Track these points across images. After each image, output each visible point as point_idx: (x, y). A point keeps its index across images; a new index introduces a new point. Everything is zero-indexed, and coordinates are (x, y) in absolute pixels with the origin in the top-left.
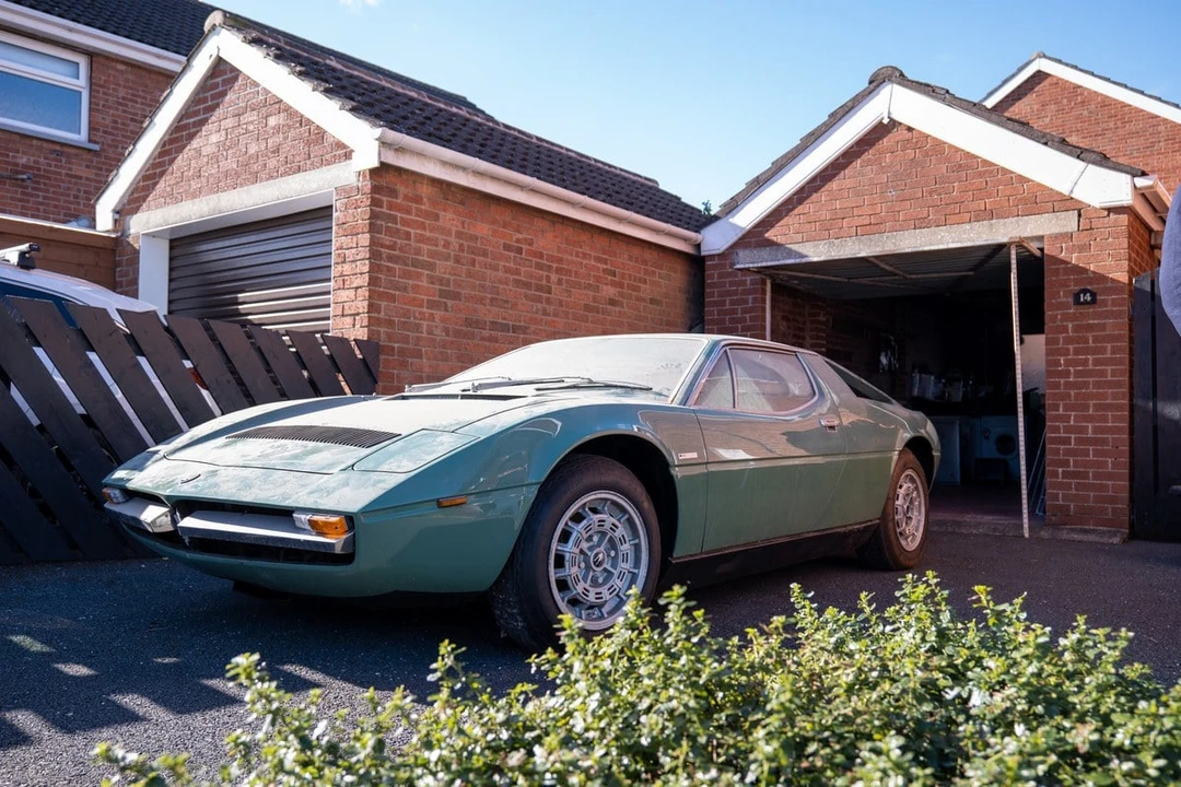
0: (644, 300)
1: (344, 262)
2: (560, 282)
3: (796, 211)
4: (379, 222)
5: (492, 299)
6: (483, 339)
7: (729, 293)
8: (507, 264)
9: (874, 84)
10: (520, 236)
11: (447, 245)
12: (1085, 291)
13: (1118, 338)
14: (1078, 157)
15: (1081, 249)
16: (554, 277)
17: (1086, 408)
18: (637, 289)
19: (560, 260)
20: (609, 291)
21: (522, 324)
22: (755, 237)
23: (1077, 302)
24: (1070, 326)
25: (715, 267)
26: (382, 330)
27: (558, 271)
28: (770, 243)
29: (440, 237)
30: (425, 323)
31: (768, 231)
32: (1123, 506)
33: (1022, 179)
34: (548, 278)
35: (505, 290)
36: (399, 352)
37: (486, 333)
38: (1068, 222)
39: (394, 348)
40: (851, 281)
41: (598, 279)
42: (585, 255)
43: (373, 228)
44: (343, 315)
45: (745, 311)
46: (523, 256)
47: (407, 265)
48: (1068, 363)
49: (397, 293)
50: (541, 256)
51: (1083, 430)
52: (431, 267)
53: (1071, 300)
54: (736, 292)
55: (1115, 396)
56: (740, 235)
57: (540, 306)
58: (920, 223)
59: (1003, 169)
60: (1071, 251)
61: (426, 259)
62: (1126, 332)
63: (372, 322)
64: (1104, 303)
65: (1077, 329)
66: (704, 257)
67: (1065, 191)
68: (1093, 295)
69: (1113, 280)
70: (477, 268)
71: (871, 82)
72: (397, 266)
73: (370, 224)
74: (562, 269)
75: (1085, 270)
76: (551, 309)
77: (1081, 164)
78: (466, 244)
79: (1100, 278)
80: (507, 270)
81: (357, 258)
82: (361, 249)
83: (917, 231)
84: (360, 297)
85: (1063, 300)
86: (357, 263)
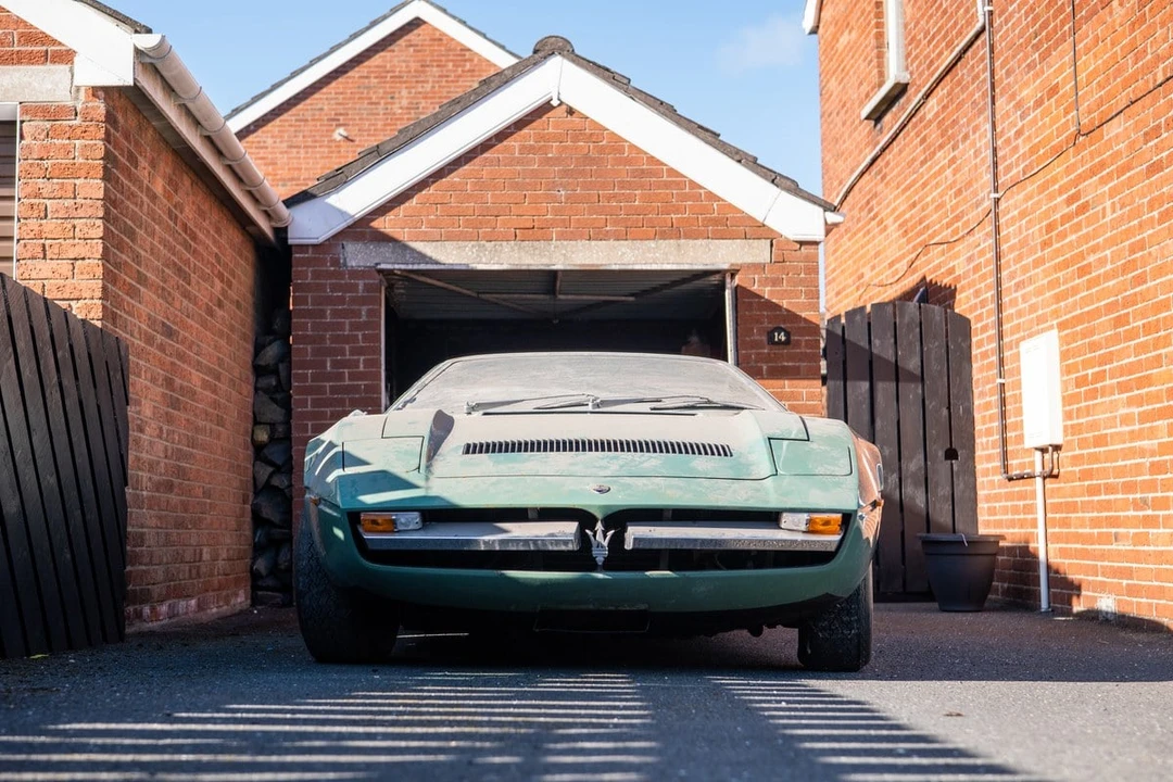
0: (233, 302)
1: (43, 217)
2: (195, 269)
4: (109, 166)
5: (162, 289)
6: (158, 347)
7: (330, 301)
8: (170, 239)
9: (541, 54)
11: (141, 205)
12: (779, 330)
14: (773, 181)
15: (776, 282)
16: (192, 262)
18: (230, 285)
19: (195, 237)
20: (218, 286)
21: (176, 327)
23: (771, 340)
24: (765, 367)
25: (307, 262)
27: (194, 253)
29: (138, 193)
30: (129, 319)
33: (713, 197)
34: (189, 262)
35: (168, 276)
37: (159, 338)
38: (759, 252)
40: (483, 296)
41: (212, 268)
43: (106, 175)
45: (355, 327)
46: (178, 227)
47: (121, 230)
49: (116, 272)
50: (186, 229)
52: (133, 236)
53: (764, 338)
54: (341, 300)
56: (343, 225)
57: (185, 302)
58: (599, 235)
59: (691, 182)
60: (763, 284)
61: (131, 223)
64: (798, 344)
65: (771, 371)
66: (291, 246)
67: (758, 216)
68: (788, 334)
69: (807, 320)
70: (156, 242)
71: (536, 52)
72: (117, 233)
74: (196, 251)
75: (777, 307)
76: (190, 307)
77: (776, 190)
78: (151, 205)
79: (793, 317)
80: (170, 248)
81: (74, 214)
82: (83, 201)
83: (593, 243)
84: (82, 273)
85: (757, 338)
86: (76, 222)
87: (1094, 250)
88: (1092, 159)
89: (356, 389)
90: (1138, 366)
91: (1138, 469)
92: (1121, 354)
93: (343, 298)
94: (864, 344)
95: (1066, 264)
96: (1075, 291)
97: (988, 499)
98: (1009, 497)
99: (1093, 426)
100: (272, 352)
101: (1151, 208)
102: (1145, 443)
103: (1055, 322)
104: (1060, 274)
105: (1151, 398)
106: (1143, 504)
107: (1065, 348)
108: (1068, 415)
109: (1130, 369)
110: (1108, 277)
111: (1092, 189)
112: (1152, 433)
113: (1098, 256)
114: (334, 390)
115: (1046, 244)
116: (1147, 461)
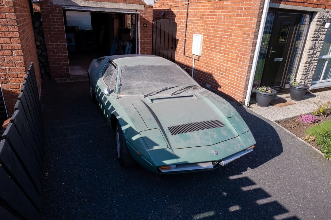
13: (150, 35)
23: (144, 26)
24: (142, 31)
38: (141, 8)
48: (142, 39)
53: (142, 25)
54: (53, 13)
55: (150, 47)
60: (143, 14)
64: (148, 27)
68: (147, 25)
69: (150, 22)
75: (145, 19)
81: (7, 24)
82: (10, 20)
84: (14, 42)
86: (8, 26)
87: (217, 24)
88: (220, 6)
90: (226, 51)
91: (222, 68)
92: (220, 46)
95: (208, 24)
96: (210, 30)
97: (178, 57)
98: (184, 58)
99: (210, 56)
101: (236, 23)
102: (225, 64)
103: (202, 34)
104: (206, 25)
105: (227, 57)
106: (222, 74)
107: (204, 39)
108: (203, 51)
109: (223, 50)
110: (219, 31)
111: (217, 12)
112: (227, 64)
113: (218, 26)
114: (54, 34)
115: (201, 18)
116: (225, 68)
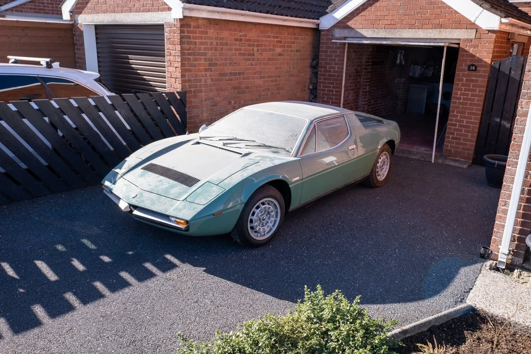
0: (293, 51)
1: (170, 55)
2: (258, 50)
3: (360, 14)
4: (184, 40)
5: (230, 63)
6: (226, 80)
8: (236, 47)
10: (241, 34)
11: (211, 44)
12: (473, 65)
13: (482, 86)
14: (480, 6)
15: (476, 46)
16: (255, 49)
17: (465, 113)
18: (291, 47)
19: (258, 41)
20: (279, 50)
21: (242, 71)
22: (343, 24)
23: (469, 69)
24: (465, 79)
25: (325, 35)
26: (187, 84)
27: (258, 46)
28: (349, 28)
29: (208, 41)
30: (203, 78)
31: (348, 22)
32: (472, 152)
33: (456, 12)
34: (253, 50)
35: (235, 58)
36: (194, 92)
37: (227, 78)
38: (471, 34)
39: (191, 91)
41: (274, 46)
42: (269, 37)
43: (181, 43)
44: (171, 77)
45: (336, 56)
46: (243, 42)
47: (195, 55)
48: (461, 94)
49: (192, 68)
50: (250, 40)
51: (462, 122)
52: (205, 54)
53: (467, 68)
55: (477, 110)
56: (336, 22)
57: (249, 62)
58: (411, 26)
59: (449, 6)
60: (470, 47)
61: (203, 51)
62: (485, 84)
63: (183, 82)
64: (479, 71)
65: (467, 81)
66: (320, 30)
67: (472, 20)
68: (476, 67)
69: (485, 62)
70: (224, 51)
72: (191, 57)
73: (180, 41)
74: (259, 45)
75: (474, 56)
76: (254, 62)
77: (482, 9)
78: (219, 42)
79: (480, 60)
80: (236, 50)
83: (410, 30)
85: (463, 68)
89: (334, 76)
93: (333, 47)
94: (507, 73)
100: (315, 62)
114: (329, 75)
